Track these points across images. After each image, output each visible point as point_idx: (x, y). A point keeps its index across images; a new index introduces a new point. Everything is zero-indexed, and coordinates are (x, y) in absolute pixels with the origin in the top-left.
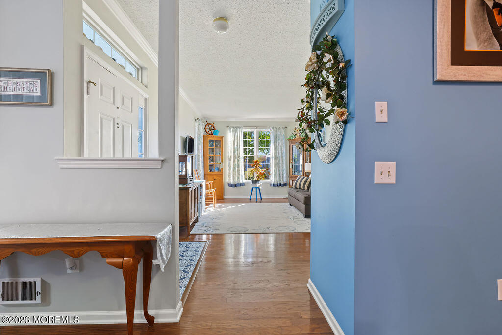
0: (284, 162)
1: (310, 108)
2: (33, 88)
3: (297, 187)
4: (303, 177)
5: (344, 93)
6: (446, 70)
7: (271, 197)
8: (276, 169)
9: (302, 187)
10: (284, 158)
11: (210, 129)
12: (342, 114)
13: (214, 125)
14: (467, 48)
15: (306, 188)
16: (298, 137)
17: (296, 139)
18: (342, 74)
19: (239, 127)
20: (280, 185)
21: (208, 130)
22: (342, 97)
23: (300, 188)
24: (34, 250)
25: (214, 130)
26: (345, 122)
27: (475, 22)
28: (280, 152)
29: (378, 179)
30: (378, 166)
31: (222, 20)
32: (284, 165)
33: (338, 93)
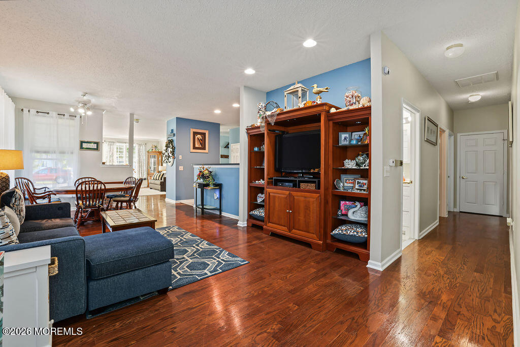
2: (94, 146)
4: (157, 174)
6: (192, 150)
10: (145, 162)
12: (174, 157)
15: (160, 179)
16: (154, 150)
17: (152, 152)
18: (174, 148)
23: (156, 179)
26: (174, 159)
27: (197, 142)
28: (142, 159)
29: (180, 169)
30: (180, 167)
31: (137, 121)
32: (145, 167)
33: (173, 153)
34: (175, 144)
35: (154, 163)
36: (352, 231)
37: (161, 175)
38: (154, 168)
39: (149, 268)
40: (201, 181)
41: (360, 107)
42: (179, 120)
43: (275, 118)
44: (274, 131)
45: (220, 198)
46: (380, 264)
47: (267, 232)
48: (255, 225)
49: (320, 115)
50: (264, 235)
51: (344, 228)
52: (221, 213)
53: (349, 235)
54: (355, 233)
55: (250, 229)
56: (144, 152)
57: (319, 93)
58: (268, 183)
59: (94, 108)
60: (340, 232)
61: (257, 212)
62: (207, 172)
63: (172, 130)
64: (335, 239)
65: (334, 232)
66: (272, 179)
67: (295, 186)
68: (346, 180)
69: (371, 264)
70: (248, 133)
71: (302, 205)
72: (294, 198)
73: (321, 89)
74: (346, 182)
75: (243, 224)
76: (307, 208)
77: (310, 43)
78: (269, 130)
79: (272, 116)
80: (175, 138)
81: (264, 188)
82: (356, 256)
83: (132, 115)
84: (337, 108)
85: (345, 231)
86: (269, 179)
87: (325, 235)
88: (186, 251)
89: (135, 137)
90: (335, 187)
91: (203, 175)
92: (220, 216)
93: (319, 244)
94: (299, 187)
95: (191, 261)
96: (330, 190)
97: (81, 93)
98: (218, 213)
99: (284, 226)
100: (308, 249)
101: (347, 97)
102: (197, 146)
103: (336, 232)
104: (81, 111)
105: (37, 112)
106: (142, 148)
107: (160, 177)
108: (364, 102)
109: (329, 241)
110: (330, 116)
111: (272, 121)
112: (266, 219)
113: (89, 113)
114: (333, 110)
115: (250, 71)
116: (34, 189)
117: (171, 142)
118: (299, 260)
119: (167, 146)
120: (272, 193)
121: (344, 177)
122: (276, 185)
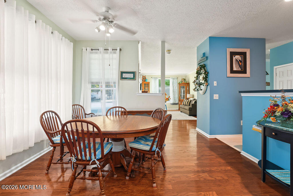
0: (177, 93)
1: (197, 79)
2: (131, 76)
3: (184, 104)
4: (186, 100)
5: (207, 79)
6: (229, 75)
7: (171, 109)
8: (173, 97)
9: (186, 104)
10: (177, 92)
11: (144, 79)
12: (207, 84)
13: (146, 77)
14: (234, 70)
15: (188, 105)
16: (183, 82)
17: (182, 83)
19: (157, 78)
20: (175, 104)
21: (143, 79)
22: (207, 80)
23: (185, 105)
24: (141, 113)
25: (146, 79)
26: (207, 85)
27: (235, 64)
28: (175, 89)
29: (214, 98)
30: (215, 95)
31: (169, 51)
32: (177, 95)
33: (206, 79)
34: (209, 68)
35: (184, 91)
37: (189, 101)
38: (184, 96)
42: (213, 40)
56: (176, 84)
63: (204, 54)
80: (208, 62)
105: (92, 50)
106: (175, 81)
107: (189, 103)
117: (203, 67)
119: (199, 73)
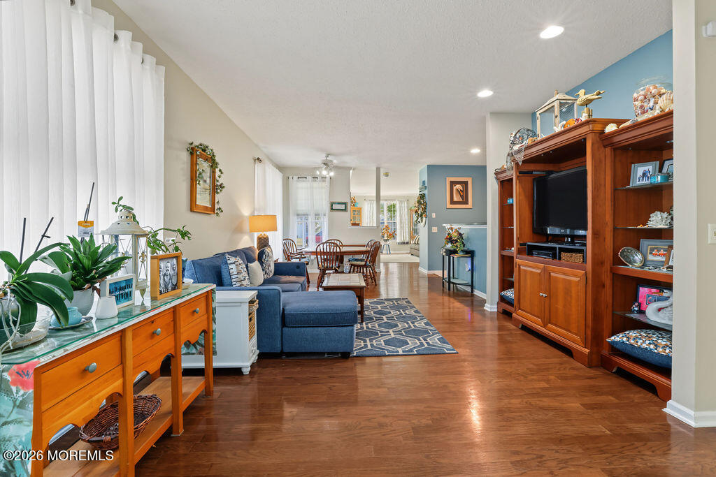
0: (407, 226)
2: (343, 207)
6: (448, 205)
7: (397, 252)
8: (401, 232)
10: (407, 223)
18: (425, 205)
20: (404, 243)
25: (355, 202)
27: (456, 194)
28: (404, 219)
29: (432, 231)
30: (433, 228)
31: (387, 175)
32: (407, 229)
33: (424, 210)
34: (428, 199)
36: (648, 342)
39: (330, 328)
40: (449, 246)
41: (656, 114)
42: (431, 168)
43: (523, 154)
44: (530, 173)
45: (472, 270)
46: (692, 413)
47: (516, 322)
48: (506, 310)
49: (585, 139)
50: (513, 327)
51: (633, 334)
52: (472, 291)
53: (639, 347)
54: (652, 347)
55: (501, 316)
56: (406, 210)
57: (587, 103)
58: (520, 252)
59: (337, 168)
60: (625, 339)
61: (510, 294)
62: (456, 234)
63: (424, 182)
64: (617, 350)
65: (613, 338)
66: (525, 245)
67: (554, 257)
68: (652, 250)
69: (674, 408)
70: (497, 179)
71: (561, 286)
72: (550, 275)
73: (589, 97)
74: (651, 253)
75: (491, 307)
76: (567, 292)
77: (552, 31)
78: (520, 173)
79: (519, 151)
80: (426, 192)
81: (513, 257)
82: (650, 387)
83: (378, 169)
84: (619, 122)
85: (634, 339)
86: (521, 245)
87: (596, 339)
88: (396, 326)
89: (382, 194)
90: (617, 261)
91: (450, 238)
92: (472, 295)
93: (582, 353)
94: (560, 259)
95: (393, 336)
96: (608, 265)
97: (324, 155)
98: (469, 289)
99: (538, 317)
100: (566, 358)
101: (636, 100)
102: (455, 199)
103: (617, 338)
104: (324, 173)
105: (298, 178)
106: (404, 205)
108: (663, 104)
109: (605, 352)
110: (605, 140)
111: (520, 158)
112: (516, 303)
113: (332, 174)
114: (611, 128)
115: (485, 93)
116: (297, 250)
117: (422, 196)
118: (535, 367)
120: (523, 265)
121: (645, 244)
122: (530, 254)
